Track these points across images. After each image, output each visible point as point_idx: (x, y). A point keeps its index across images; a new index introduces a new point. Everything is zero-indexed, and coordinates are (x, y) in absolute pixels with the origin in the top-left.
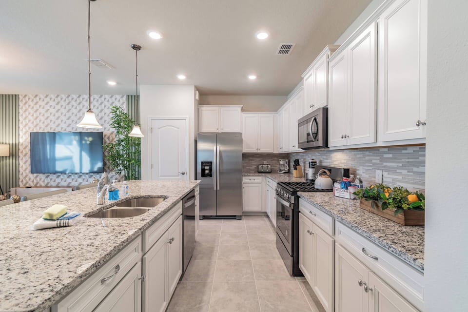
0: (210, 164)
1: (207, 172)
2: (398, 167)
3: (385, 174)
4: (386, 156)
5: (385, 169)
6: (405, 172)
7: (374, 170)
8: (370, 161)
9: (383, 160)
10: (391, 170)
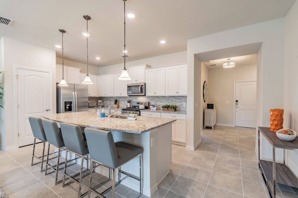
0: (71, 103)
1: (68, 108)
2: (164, 101)
3: (160, 103)
4: (161, 98)
5: (161, 102)
6: (166, 102)
7: (157, 102)
8: (155, 100)
9: (161, 99)
10: (162, 102)
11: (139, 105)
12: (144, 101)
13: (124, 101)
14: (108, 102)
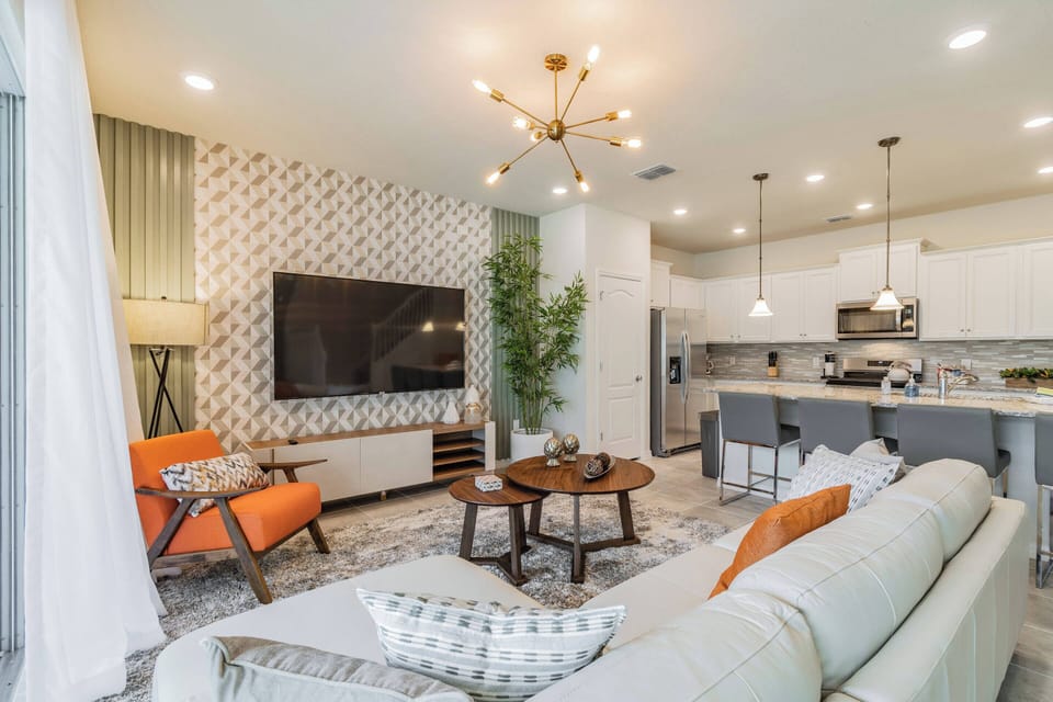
5: (976, 357)
7: (960, 359)
11: (889, 368)
12: (896, 357)
13: (799, 357)
14: (733, 360)
